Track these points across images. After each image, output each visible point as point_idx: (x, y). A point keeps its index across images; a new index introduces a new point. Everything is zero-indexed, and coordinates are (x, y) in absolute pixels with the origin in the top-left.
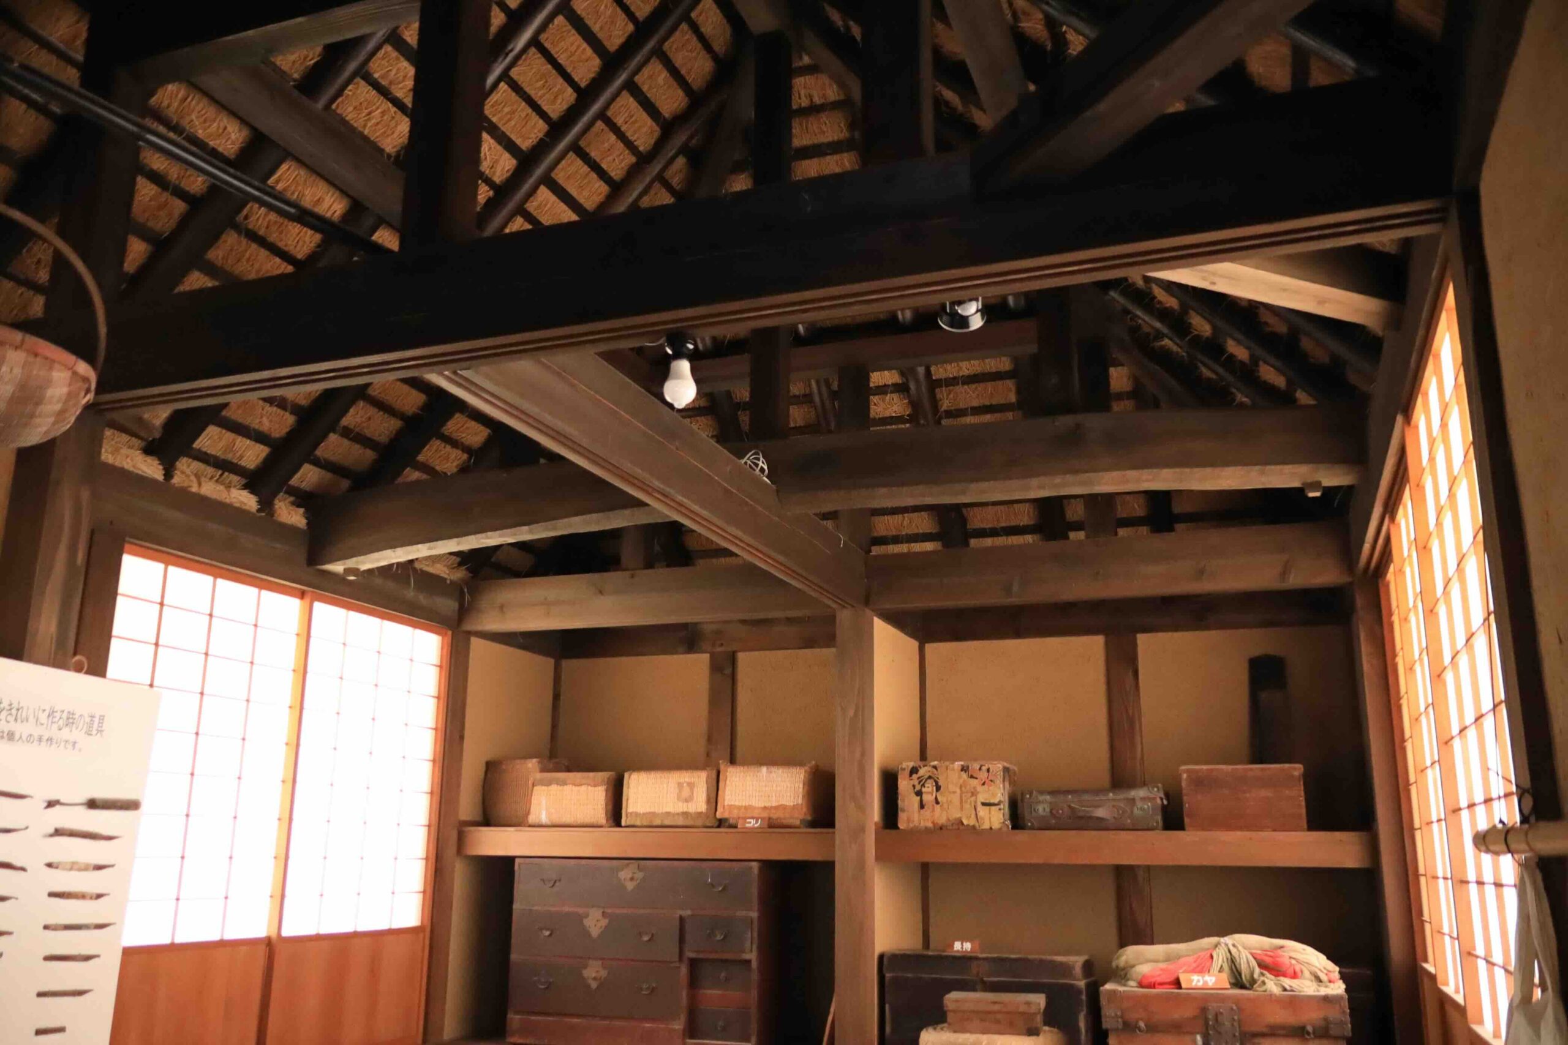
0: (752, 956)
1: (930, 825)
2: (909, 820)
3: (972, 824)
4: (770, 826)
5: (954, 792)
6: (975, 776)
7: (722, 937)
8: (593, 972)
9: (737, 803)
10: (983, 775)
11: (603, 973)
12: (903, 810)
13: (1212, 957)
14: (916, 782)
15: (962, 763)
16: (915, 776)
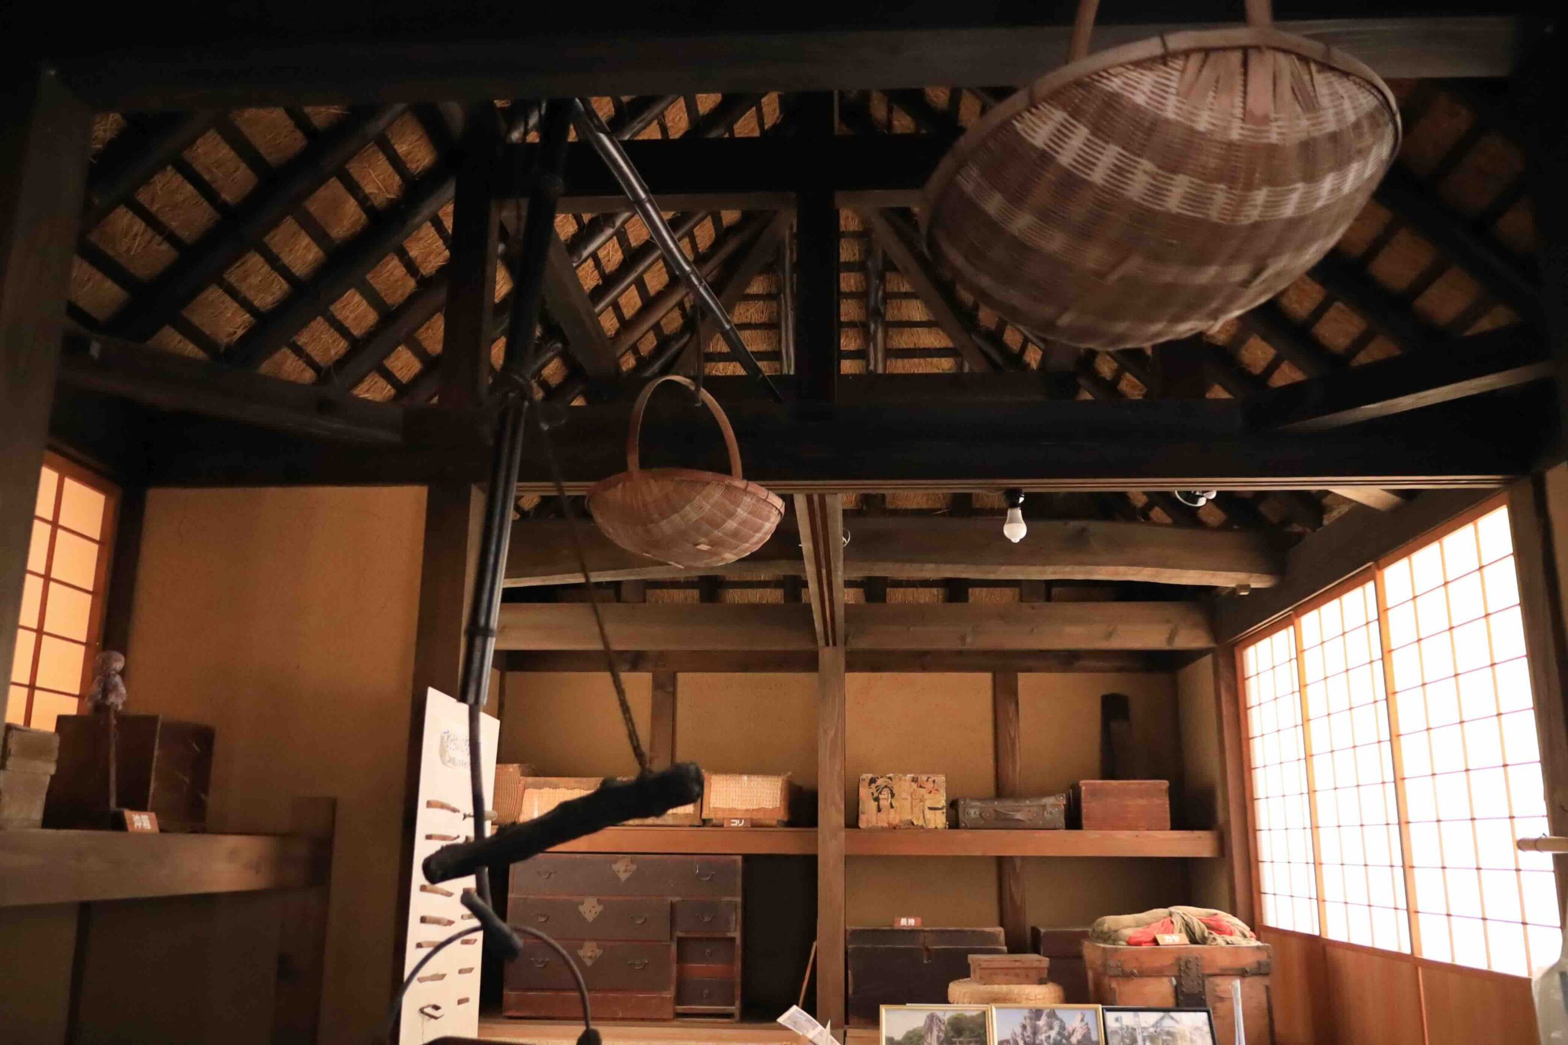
0: (736, 934)
1: (886, 825)
2: (868, 821)
3: (920, 824)
4: (752, 826)
5: (906, 799)
6: (923, 786)
7: (710, 919)
8: (589, 952)
9: (721, 806)
10: (930, 785)
11: (599, 952)
12: (863, 813)
13: (1172, 923)
14: (873, 790)
15: (912, 775)
16: (873, 786)
